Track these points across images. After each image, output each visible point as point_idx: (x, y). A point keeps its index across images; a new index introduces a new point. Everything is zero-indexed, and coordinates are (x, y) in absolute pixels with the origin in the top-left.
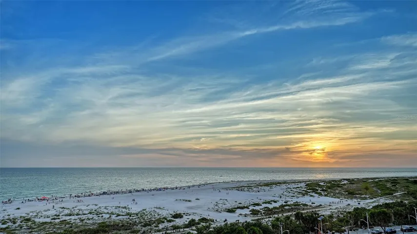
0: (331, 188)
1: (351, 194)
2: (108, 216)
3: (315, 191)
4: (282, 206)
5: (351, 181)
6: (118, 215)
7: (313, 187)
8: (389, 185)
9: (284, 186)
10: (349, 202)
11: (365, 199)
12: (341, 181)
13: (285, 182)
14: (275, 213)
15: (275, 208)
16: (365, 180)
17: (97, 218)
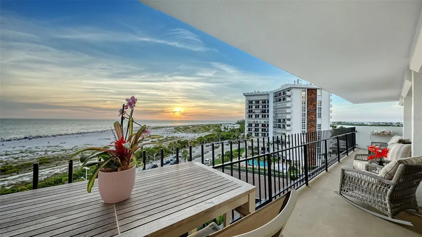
0: (186, 129)
1: (194, 131)
2: (44, 153)
3: (179, 131)
4: (166, 138)
5: (193, 126)
6: (53, 152)
7: (177, 129)
8: (207, 127)
9: (163, 129)
10: (195, 135)
11: (200, 133)
12: (189, 126)
13: (163, 127)
14: (164, 142)
15: (163, 139)
16: (198, 126)
17: (32, 155)
